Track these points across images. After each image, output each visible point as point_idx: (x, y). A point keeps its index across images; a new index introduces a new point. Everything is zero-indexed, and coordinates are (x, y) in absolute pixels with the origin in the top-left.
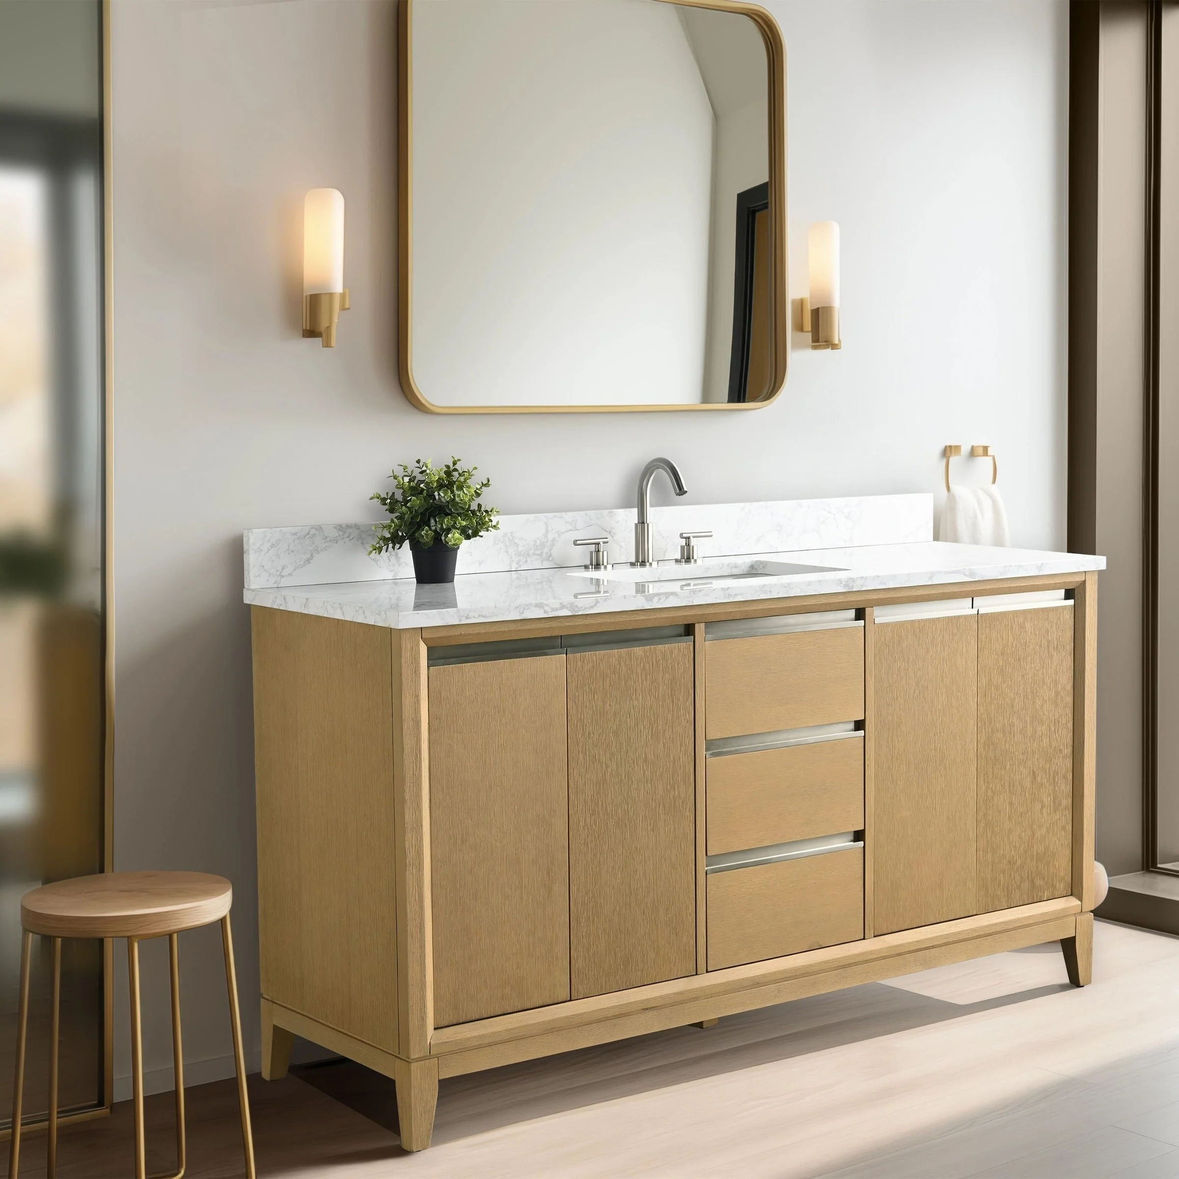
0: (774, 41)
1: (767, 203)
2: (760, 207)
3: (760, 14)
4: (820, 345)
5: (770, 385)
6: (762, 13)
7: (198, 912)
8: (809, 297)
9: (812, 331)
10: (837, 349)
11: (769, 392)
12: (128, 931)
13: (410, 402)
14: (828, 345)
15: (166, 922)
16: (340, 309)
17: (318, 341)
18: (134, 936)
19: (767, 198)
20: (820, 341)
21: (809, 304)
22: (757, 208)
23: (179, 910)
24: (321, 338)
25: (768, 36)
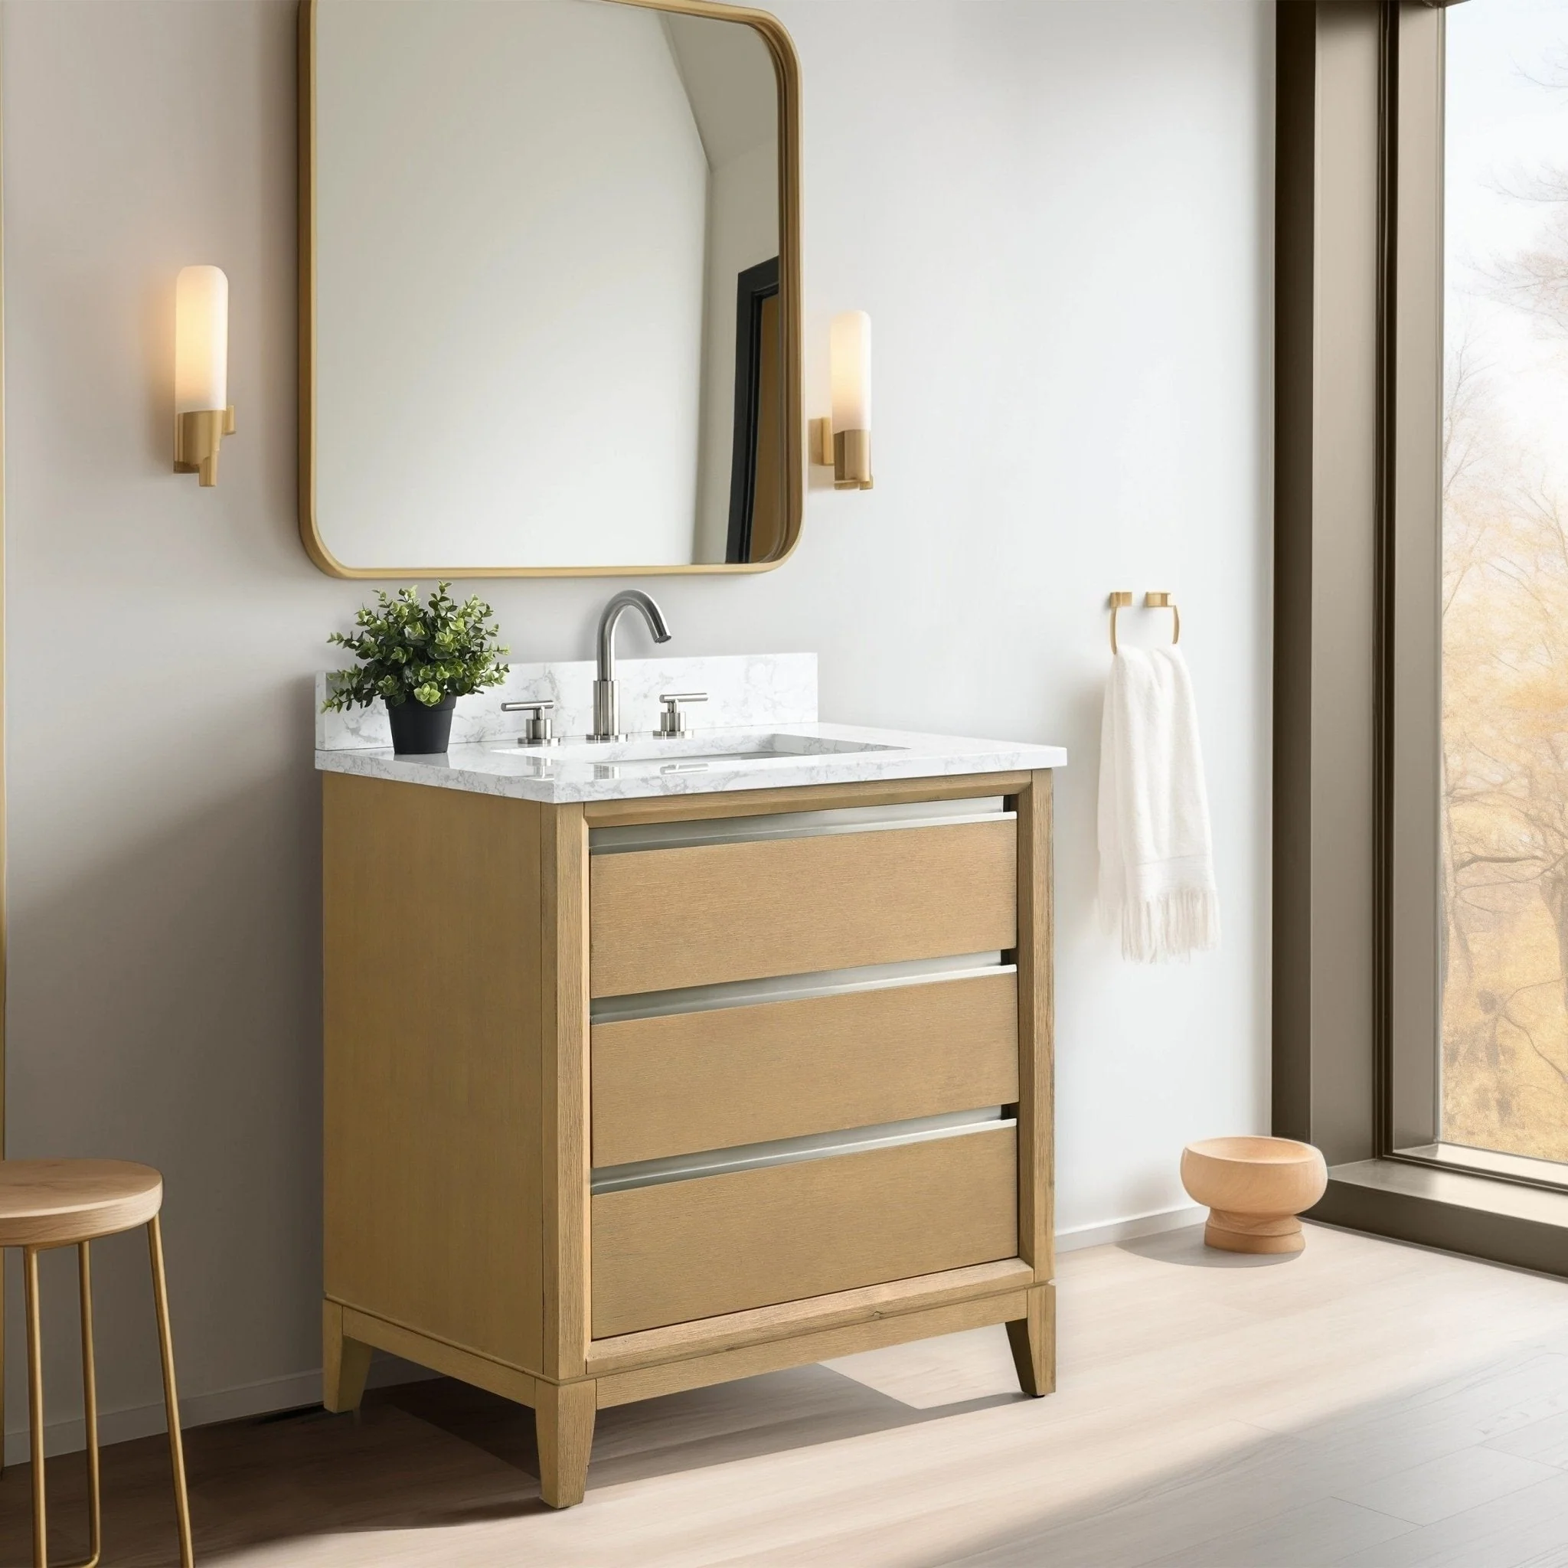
0: (786, 61)
1: (778, 285)
2: (767, 293)
3: (765, 22)
4: (845, 483)
5: (781, 539)
6: (772, 23)
7: (118, 1214)
8: (831, 417)
9: (835, 464)
10: (867, 489)
11: (779, 549)
12: (25, 1238)
13: (311, 560)
14: (857, 483)
15: (77, 1226)
16: (222, 433)
17: (194, 477)
18: (33, 1245)
19: (776, 279)
20: (845, 478)
21: (831, 424)
22: (765, 293)
23: (89, 1211)
24: (198, 474)
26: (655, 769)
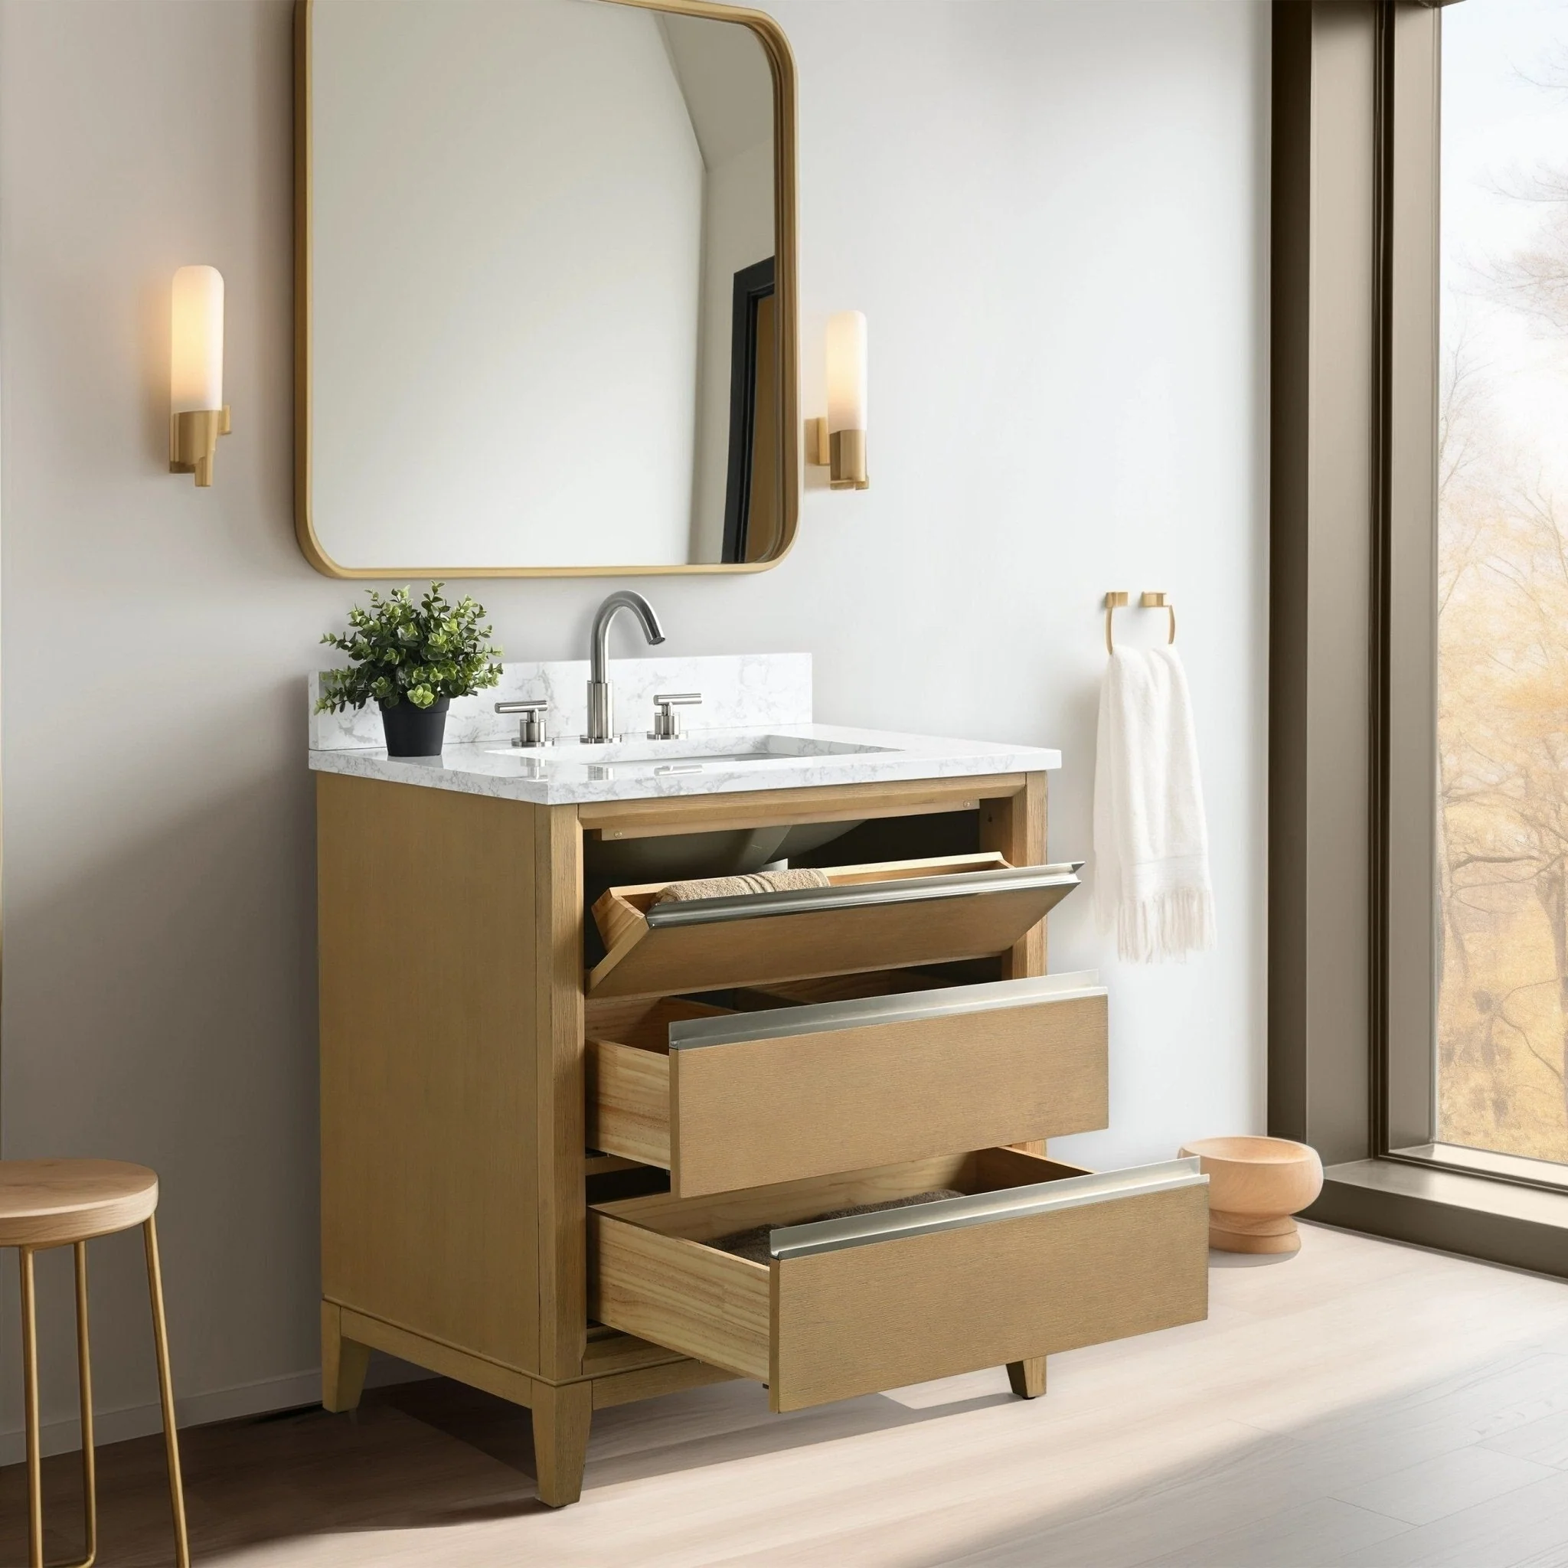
0: (781, 58)
1: (773, 285)
2: (763, 293)
3: (760, 21)
4: (841, 483)
5: (777, 537)
6: (768, 23)
7: (113, 1214)
8: (827, 417)
9: (831, 464)
10: (863, 488)
11: (775, 549)
12: (21, 1238)
13: (307, 559)
14: (853, 483)
15: (70, 1226)
16: (218, 434)
17: (189, 478)
18: (28, 1245)
19: (772, 280)
20: (842, 477)
21: (827, 424)
22: (760, 293)
23: (86, 1211)
24: (194, 474)
25: (775, 58)
26: (649, 771)
